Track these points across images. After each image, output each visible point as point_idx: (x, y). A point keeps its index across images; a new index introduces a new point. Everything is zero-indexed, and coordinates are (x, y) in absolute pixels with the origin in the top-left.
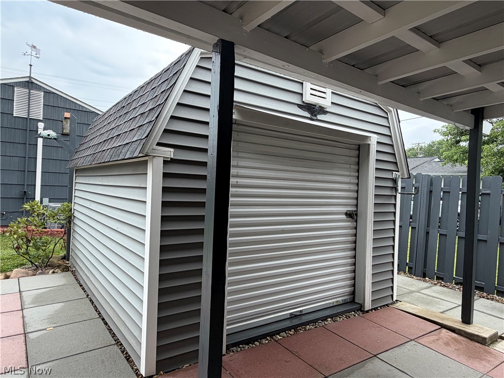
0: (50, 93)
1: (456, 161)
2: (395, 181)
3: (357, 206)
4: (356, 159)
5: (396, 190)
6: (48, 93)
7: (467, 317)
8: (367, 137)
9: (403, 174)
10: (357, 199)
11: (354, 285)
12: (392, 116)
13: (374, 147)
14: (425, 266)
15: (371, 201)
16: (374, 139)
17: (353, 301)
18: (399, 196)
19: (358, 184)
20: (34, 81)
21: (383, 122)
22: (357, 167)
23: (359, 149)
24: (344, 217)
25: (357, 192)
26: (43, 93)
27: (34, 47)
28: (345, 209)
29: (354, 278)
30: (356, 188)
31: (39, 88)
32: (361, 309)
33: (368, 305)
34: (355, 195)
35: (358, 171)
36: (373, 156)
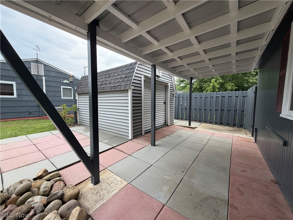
0: (46, 65)
1: (180, 90)
2: (173, 94)
3: (166, 101)
4: (165, 89)
5: (174, 96)
6: (45, 65)
7: (190, 124)
8: (168, 83)
9: (175, 93)
10: (166, 99)
11: (165, 120)
12: (173, 78)
13: (169, 86)
14: (178, 117)
15: (169, 99)
16: (169, 84)
17: (165, 124)
18: (174, 98)
19: (166, 95)
20: (39, 60)
21: (171, 79)
22: (165, 91)
23: (166, 86)
24: (163, 103)
25: (166, 97)
26: (43, 65)
27: (37, 47)
28: (163, 102)
29: (165, 119)
30: (165, 96)
31: (41, 63)
32: (168, 126)
33: (169, 125)
34: (165, 98)
35: (166, 92)
36: (169, 88)
